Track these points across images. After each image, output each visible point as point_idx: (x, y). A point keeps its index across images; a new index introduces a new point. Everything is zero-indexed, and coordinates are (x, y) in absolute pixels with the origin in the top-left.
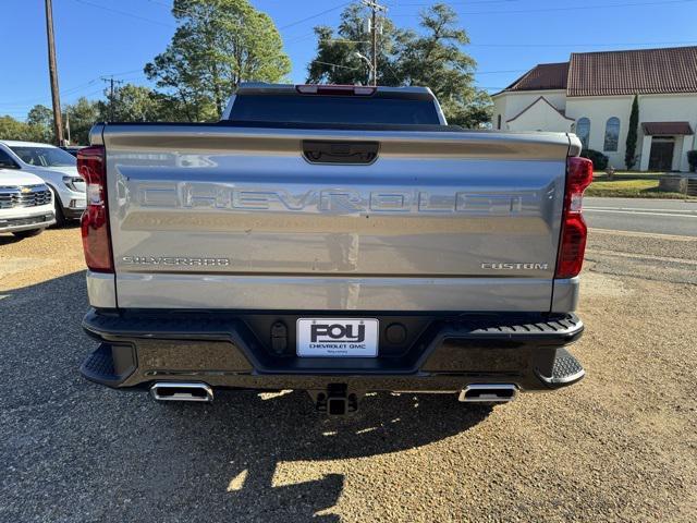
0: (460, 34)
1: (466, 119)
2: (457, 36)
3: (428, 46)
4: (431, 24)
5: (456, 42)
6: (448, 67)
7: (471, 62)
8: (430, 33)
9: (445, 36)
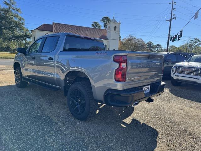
0: (18, 10)
1: (22, 36)
2: (17, 10)
3: (7, 11)
4: (7, 4)
5: (17, 12)
6: (15, 19)
7: (23, 19)
8: (7, 7)
9: (13, 9)
